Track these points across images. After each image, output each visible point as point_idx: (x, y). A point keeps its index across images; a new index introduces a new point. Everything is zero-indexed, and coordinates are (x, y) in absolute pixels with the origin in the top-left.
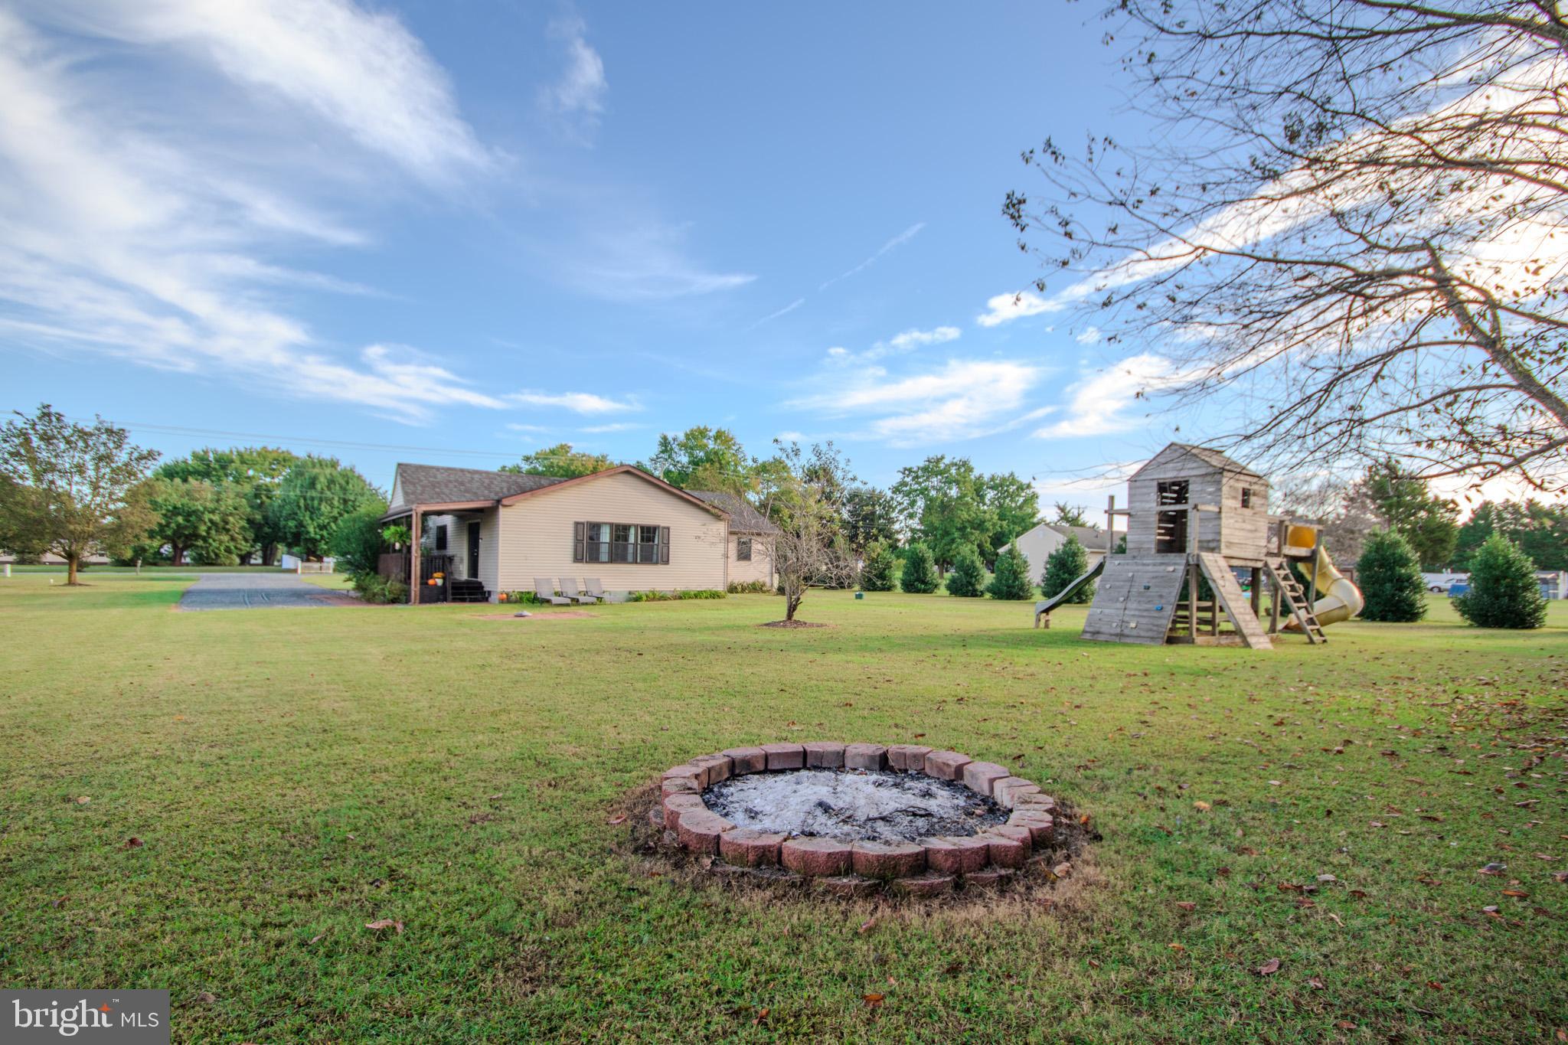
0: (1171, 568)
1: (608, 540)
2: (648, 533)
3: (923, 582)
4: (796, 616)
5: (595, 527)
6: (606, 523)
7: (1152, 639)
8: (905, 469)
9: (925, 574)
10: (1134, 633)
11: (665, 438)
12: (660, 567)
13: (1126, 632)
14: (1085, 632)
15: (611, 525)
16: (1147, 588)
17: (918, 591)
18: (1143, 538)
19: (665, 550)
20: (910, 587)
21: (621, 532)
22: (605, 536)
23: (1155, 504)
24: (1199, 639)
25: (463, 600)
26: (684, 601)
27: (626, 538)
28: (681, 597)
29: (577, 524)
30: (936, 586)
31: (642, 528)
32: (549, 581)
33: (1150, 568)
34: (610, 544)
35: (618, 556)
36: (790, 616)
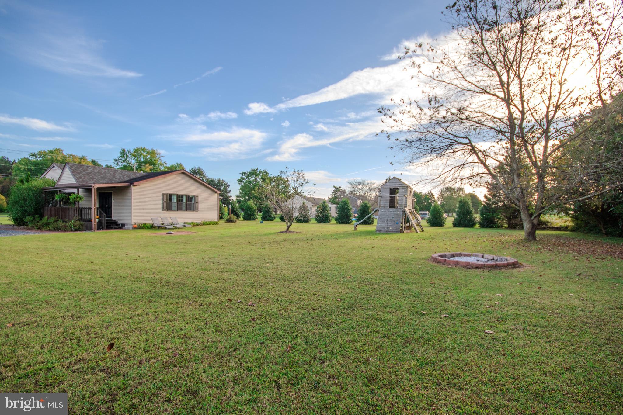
0: (399, 212)
1: (175, 201)
2: (190, 199)
3: (270, 217)
4: (290, 230)
5: (170, 196)
6: (174, 195)
7: (397, 232)
8: (243, 173)
9: (271, 214)
10: (392, 230)
11: (124, 151)
12: (195, 213)
13: (389, 230)
14: (376, 231)
15: (177, 195)
16: (393, 218)
17: (268, 220)
18: (386, 203)
19: (197, 206)
20: (264, 218)
21: (180, 198)
22: (174, 199)
23: (389, 194)
24: (405, 231)
25: (111, 228)
26: (205, 226)
27: (182, 201)
28: (204, 224)
29: (163, 194)
30: (274, 218)
31: (179, 195)
32: (157, 219)
33: (392, 212)
34: (177, 203)
35: (179, 208)
36: (288, 229)
